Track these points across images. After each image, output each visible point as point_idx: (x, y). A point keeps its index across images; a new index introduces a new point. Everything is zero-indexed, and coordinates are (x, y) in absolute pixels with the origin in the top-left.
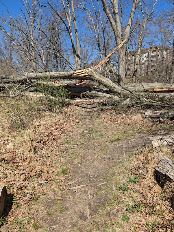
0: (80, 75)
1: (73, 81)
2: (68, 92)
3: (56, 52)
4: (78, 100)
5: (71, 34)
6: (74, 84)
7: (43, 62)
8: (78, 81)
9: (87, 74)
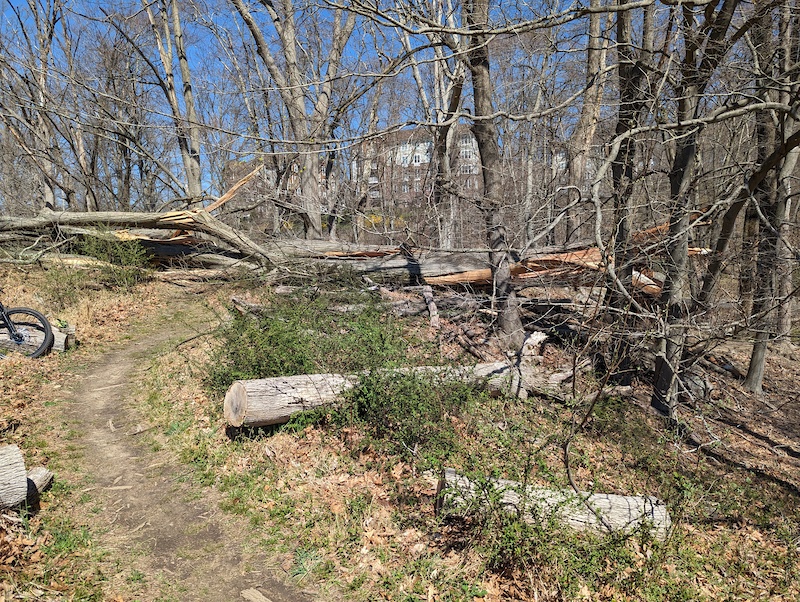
0: (177, 222)
1: (165, 232)
2: (147, 254)
3: (124, 141)
4: (171, 272)
5: (172, 95)
6: (166, 237)
7: (82, 162)
8: (174, 231)
9: (192, 220)
